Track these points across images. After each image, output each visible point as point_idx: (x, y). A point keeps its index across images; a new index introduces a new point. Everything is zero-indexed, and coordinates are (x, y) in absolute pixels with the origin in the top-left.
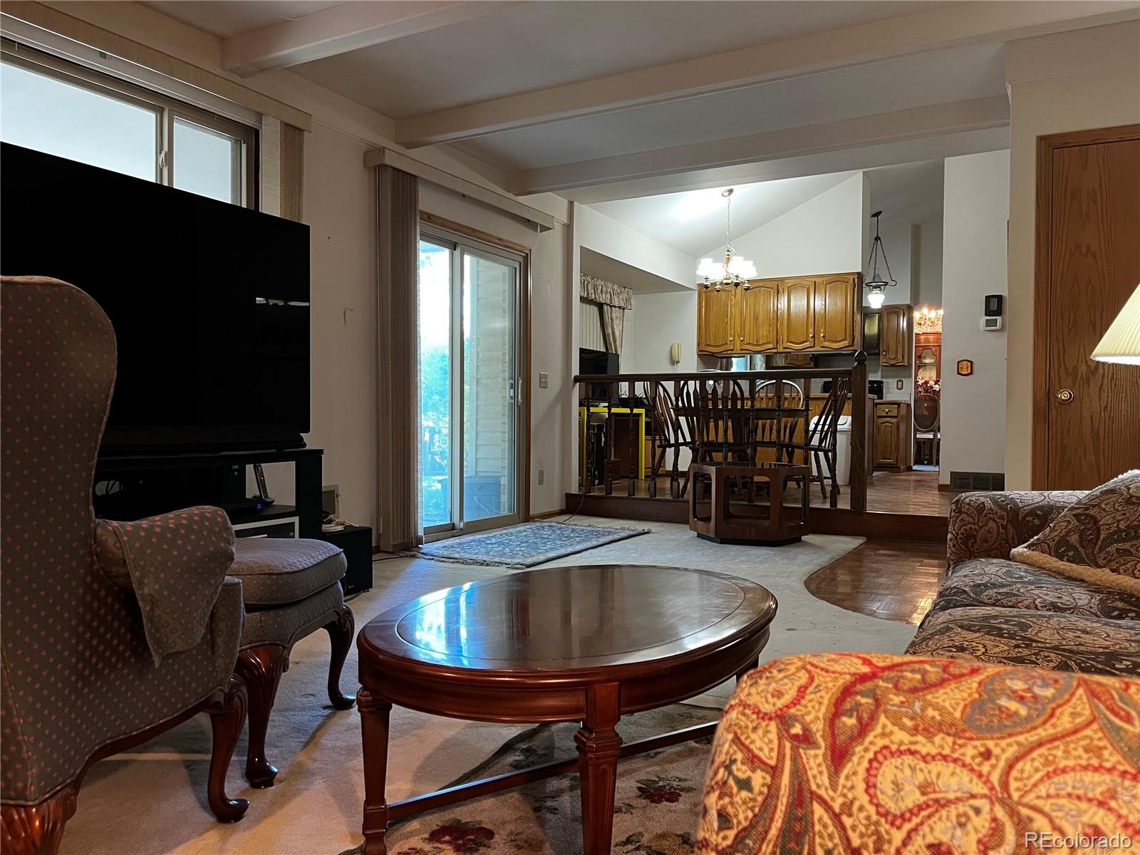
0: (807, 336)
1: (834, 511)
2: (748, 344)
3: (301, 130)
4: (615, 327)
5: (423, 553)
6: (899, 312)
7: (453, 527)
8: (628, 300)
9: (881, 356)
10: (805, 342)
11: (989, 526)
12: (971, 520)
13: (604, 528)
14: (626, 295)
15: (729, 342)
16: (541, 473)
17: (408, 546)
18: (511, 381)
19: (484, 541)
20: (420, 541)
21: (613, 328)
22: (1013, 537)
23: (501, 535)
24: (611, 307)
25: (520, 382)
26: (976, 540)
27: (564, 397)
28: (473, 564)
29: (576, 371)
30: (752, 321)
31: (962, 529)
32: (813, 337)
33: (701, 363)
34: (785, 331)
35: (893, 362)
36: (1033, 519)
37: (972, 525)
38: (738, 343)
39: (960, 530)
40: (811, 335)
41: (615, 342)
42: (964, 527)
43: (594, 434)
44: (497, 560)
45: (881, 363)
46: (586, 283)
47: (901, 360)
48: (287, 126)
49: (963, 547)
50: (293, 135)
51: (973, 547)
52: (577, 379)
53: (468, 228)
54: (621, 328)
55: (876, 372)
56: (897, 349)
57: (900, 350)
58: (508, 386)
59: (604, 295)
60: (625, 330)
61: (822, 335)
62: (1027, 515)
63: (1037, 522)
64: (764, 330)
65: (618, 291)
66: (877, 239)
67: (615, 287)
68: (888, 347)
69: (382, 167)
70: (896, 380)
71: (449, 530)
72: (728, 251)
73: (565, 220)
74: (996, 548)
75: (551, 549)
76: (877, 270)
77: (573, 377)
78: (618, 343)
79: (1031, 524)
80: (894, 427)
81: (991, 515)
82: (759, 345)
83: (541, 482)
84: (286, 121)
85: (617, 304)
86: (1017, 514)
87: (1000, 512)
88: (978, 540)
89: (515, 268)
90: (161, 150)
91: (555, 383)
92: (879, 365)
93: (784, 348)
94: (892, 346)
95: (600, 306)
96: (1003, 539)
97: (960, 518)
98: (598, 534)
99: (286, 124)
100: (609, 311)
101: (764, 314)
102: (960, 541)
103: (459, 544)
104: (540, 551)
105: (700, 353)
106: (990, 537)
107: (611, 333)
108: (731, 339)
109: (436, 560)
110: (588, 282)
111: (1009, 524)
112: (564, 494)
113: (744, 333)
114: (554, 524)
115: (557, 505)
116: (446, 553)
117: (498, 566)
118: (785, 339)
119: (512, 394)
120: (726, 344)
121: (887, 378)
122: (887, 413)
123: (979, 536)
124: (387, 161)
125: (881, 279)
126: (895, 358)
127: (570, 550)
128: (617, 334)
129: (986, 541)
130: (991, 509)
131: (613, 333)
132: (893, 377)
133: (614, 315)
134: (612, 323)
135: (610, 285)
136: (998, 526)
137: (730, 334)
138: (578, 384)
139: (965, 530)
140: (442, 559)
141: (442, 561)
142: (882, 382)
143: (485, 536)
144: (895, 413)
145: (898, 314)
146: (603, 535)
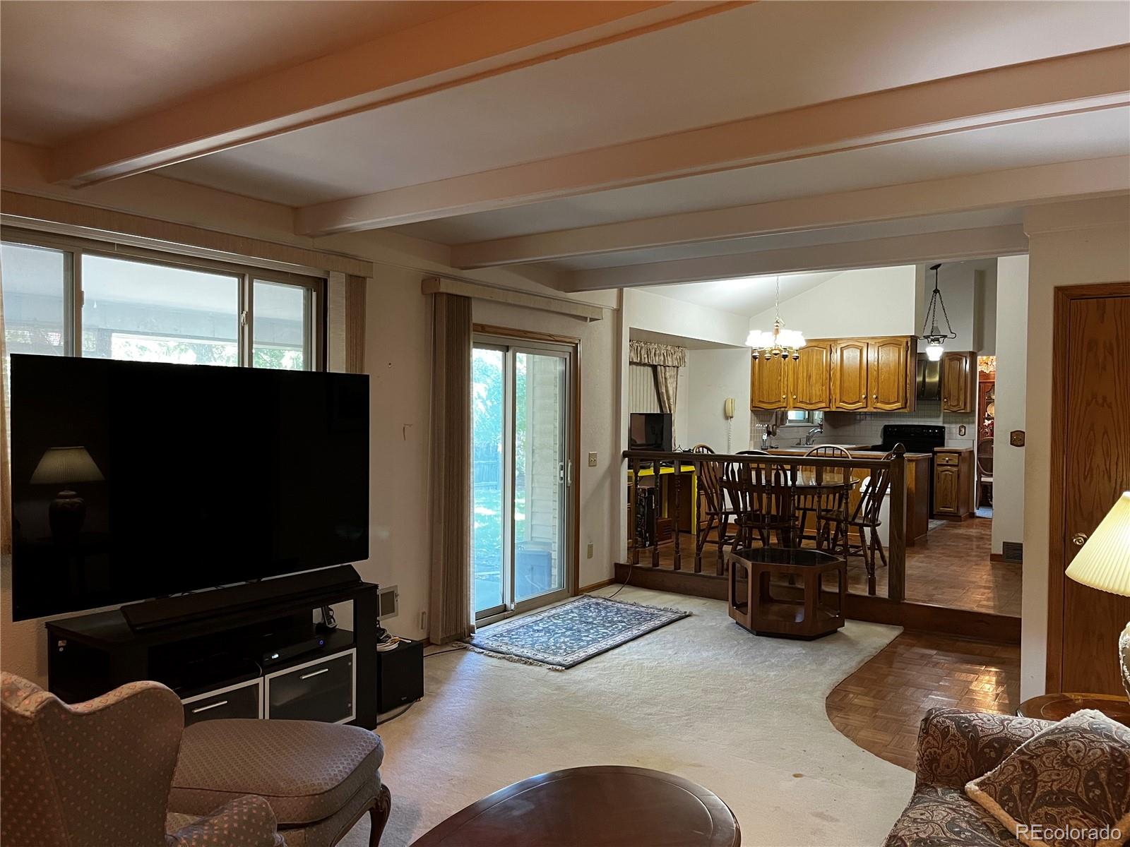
0: (860, 396)
1: (873, 599)
2: (800, 402)
3: (364, 278)
4: (669, 385)
5: (474, 645)
6: (961, 359)
7: (504, 609)
8: (682, 359)
9: (942, 403)
10: (858, 402)
11: (951, 753)
12: (936, 744)
13: (647, 607)
14: (680, 355)
15: (782, 400)
16: (590, 547)
17: (460, 637)
18: (561, 463)
19: (531, 627)
20: (472, 630)
21: (666, 387)
22: (971, 766)
23: (549, 617)
24: (664, 367)
25: (570, 464)
26: (939, 764)
27: (613, 472)
28: (518, 661)
29: (624, 446)
30: (805, 380)
31: (928, 751)
32: (866, 398)
33: (754, 417)
34: (838, 391)
35: (955, 409)
36: (991, 751)
37: (936, 750)
38: (791, 401)
39: (925, 752)
40: (864, 396)
41: (669, 399)
42: (929, 750)
43: (645, 498)
44: (540, 656)
45: (942, 408)
46: (639, 348)
47: (963, 407)
48: (351, 278)
49: (928, 769)
50: (357, 286)
51: (936, 771)
52: (625, 455)
53: (519, 331)
54: (674, 385)
55: (938, 416)
56: (959, 397)
57: (962, 397)
58: (558, 468)
59: (657, 358)
60: (679, 388)
61: (874, 396)
62: (985, 747)
63: (993, 755)
64: (817, 390)
65: (672, 351)
66: (936, 291)
67: (669, 348)
68: (950, 394)
69: (437, 295)
70: (958, 426)
71: (501, 613)
72: (777, 322)
73: (614, 305)
74: (956, 775)
75: (594, 641)
76: (935, 322)
77: (622, 452)
78: (672, 400)
79: (988, 756)
80: (955, 475)
81: (954, 742)
82: (811, 404)
83: (590, 555)
84: (351, 273)
85: (670, 364)
86: (977, 745)
87: (962, 741)
88: (941, 764)
89: (566, 359)
90: (243, 310)
91: (604, 460)
92: (940, 410)
93: (837, 407)
94: (954, 392)
95: (654, 368)
96: (963, 768)
97: (926, 740)
98: (641, 617)
99: (351, 276)
100: (663, 371)
101: (817, 374)
102: (925, 762)
103: (509, 631)
104: (582, 644)
105: (754, 409)
106: (952, 764)
107: (664, 391)
108: (784, 396)
109: (485, 655)
110: (641, 348)
111: (968, 754)
112: (613, 565)
113: (797, 390)
114: (601, 601)
115: (606, 574)
116: (494, 645)
117: (540, 665)
118: (838, 399)
119: (562, 475)
120: (780, 401)
121: (949, 423)
122: (947, 461)
123: (942, 761)
124: (443, 289)
125: (940, 332)
126: (957, 405)
127: (611, 642)
128: (671, 392)
129: (948, 767)
130: (954, 735)
131: (667, 391)
132: (956, 423)
133: (668, 374)
134: (666, 382)
135: (663, 347)
136: (959, 754)
137: (784, 392)
138: (627, 459)
139: (930, 752)
140: (491, 654)
141: (491, 656)
142: (944, 427)
143: (534, 618)
144: (955, 461)
145: (960, 360)
146: (646, 620)
